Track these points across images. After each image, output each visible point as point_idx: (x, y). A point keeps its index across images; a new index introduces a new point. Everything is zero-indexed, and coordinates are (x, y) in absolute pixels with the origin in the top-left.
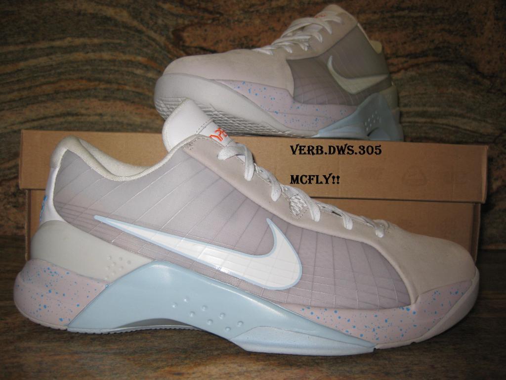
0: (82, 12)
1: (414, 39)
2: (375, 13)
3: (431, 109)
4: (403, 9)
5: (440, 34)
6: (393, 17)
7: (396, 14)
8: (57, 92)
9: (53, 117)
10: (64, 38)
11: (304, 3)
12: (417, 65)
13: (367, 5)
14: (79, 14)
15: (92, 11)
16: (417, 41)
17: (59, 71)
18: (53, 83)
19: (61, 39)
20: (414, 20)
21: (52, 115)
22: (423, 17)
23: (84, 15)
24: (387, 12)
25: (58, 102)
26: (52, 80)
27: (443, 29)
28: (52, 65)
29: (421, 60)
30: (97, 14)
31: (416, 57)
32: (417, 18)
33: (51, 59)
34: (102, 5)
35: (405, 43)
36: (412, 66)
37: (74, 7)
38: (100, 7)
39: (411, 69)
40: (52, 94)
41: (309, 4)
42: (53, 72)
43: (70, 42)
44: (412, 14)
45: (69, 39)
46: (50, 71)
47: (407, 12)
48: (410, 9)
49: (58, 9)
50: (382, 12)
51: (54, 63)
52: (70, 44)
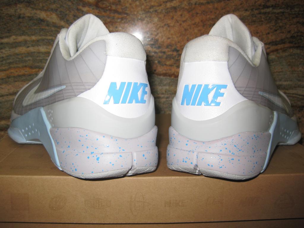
0: (22, 16)
1: (276, 31)
2: (246, 10)
3: (285, 83)
4: (268, 7)
5: (296, 26)
6: (260, 13)
7: (262, 11)
8: (9, 77)
9: (7, 95)
10: (11, 36)
11: (192, 4)
12: (277, 50)
13: (241, 4)
14: (19, 17)
15: (29, 15)
16: (278, 32)
17: (8, 61)
18: (5, 70)
19: (7, 37)
20: (276, 15)
21: (7, 94)
22: (283, 13)
23: (23, 18)
24: (256, 9)
25: (10, 84)
26: (4, 68)
27: (298, 22)
28: (3, 57)
29: (279, 47)
30: (33, 17)
31: (276, 45)
32: (278, 14)
33: (2, 52)
34: (36, 9)
35: (269, 33)
36: (273, 51)
37: (15, 12)
38: (35, 11)
39: (272, 53)
40: (5, 79)
41: (196, 4)
42: (4, 62)
43: (14, 39)
44: (275, 11)
45: (14, 37)
46: (2, 61)
47: (271, 9)
48: (274, 7)
49: (3, 13)
50: (252, 10)
51: (4, 56)
52: (14, 41)
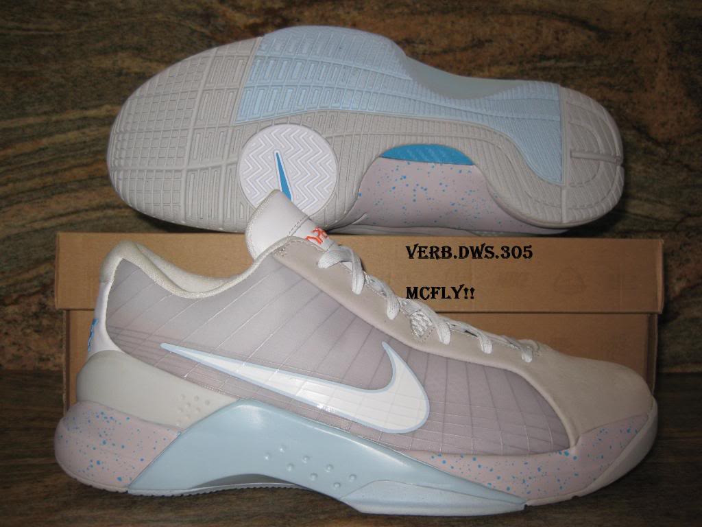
0: (124, 71)
2: (511, 64)
4: (549, 59)
5: (597, 90)
6: (535, 69)
7: (538, 65)
8: (92, 178)
9: (87, 210)
10: (101, 105)
11: (418, 54)
13: (501, 54)
14: (120, 74)
15: (137, 70)
17: (94, 149)
18: (86, 165)
19: (96, 107)
20: (563, 72)
21: (87, 208)
22: (574, 68)
23: (127, 74)
24: (528, 62)
25: (94, 190)
26: (85, 161)
27: (601, 84)
28: (85, 142)
30: (144, 74)
32: (566, 69)
33: (84, 133)
34: (151, 61)
37: (114, 63)
38: (148, 63)
40: (85, 180)
41: (424, 54)
42: (87, 151)
43: (108, 111)
44: (560, 64)
45: (108, 107)
46: (83, 149)
47: (552, 62)
48: (558, 58)
49: (93, 67)
50: (521, 63)
51: (88, 139)
52: (108, 113)
